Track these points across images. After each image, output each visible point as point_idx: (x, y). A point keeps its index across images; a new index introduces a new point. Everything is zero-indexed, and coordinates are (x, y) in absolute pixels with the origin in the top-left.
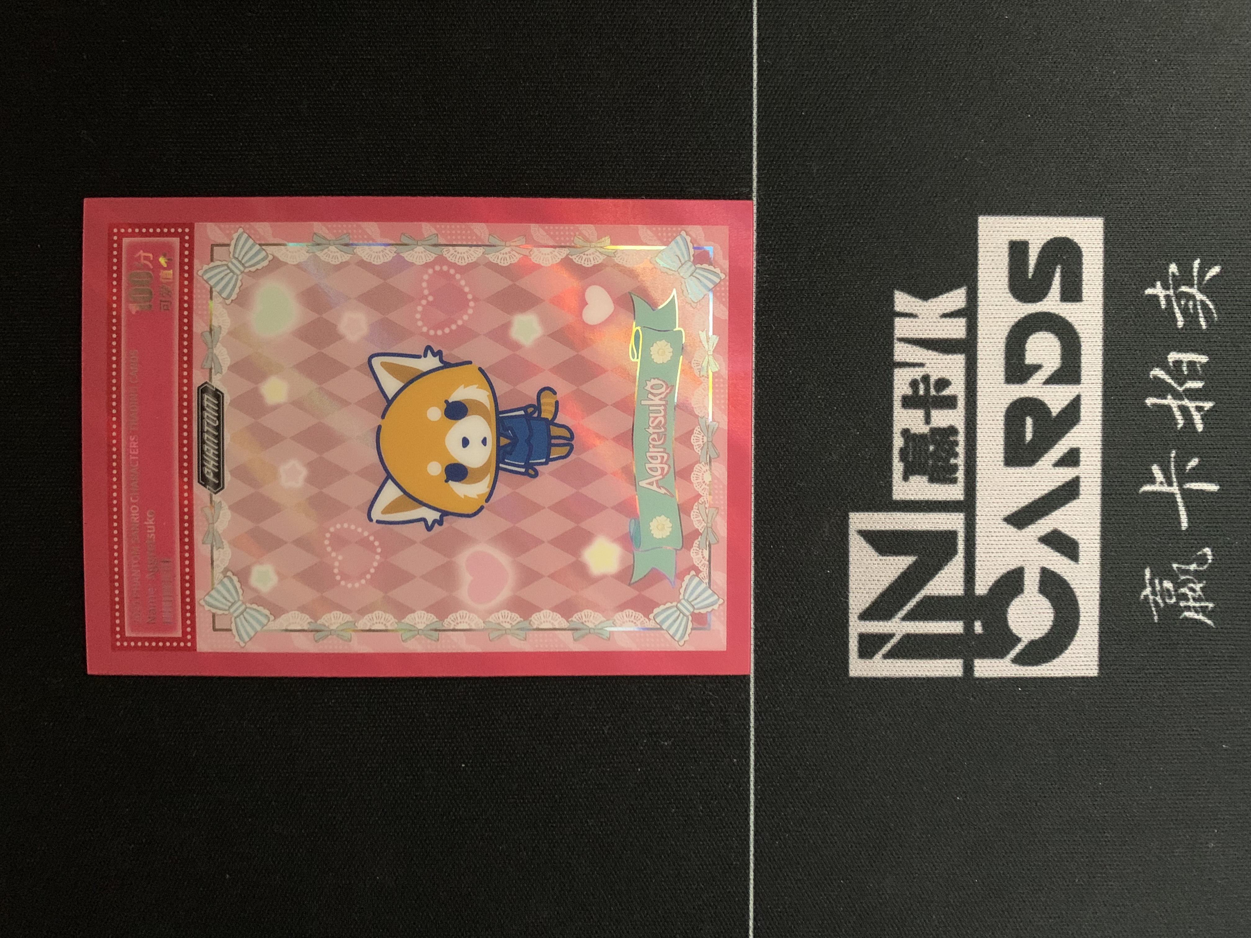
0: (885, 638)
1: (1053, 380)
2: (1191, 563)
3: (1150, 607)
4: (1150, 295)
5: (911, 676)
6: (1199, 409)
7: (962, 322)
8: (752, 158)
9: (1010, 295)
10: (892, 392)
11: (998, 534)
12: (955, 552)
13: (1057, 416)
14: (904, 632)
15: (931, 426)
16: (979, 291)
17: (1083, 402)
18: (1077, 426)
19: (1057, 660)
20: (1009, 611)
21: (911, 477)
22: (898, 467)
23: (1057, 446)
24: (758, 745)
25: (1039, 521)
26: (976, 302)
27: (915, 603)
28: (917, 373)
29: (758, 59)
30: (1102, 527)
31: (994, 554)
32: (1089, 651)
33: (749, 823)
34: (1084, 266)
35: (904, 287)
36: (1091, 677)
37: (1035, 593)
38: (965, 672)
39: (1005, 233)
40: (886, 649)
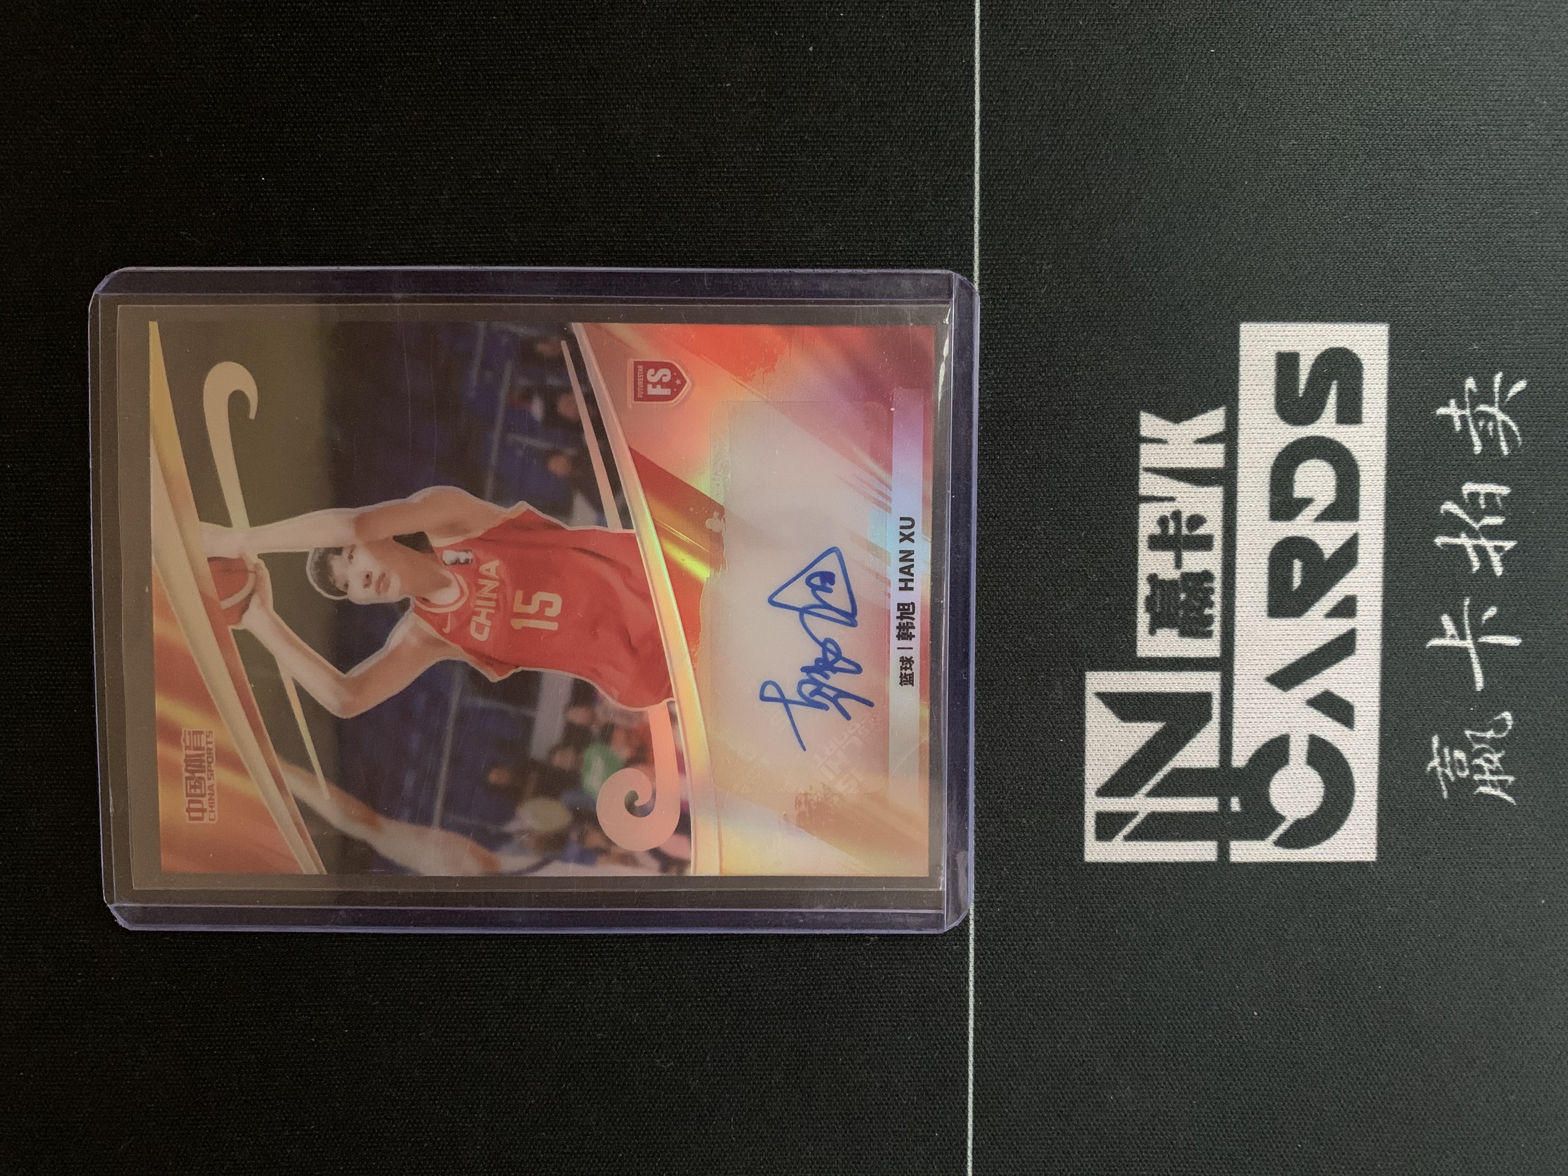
0: (1127, 817)
1: (1326, 516)
2: (1489, 730)
3: (1439, 780)
4: (1443, 416)
5: (1156, 860)
6: (1498, 549)
7: (1220, 448)
8: (973, 256)
9: (1276, 416)
10: (1137, 532)
11: (1259, 696)
12: (1208, 718)
13: (1330, 558)
14: (1149, 810)
15: (1182, 570)
16: (1241, 412)
17: (1362, 542)
18: (1354, 570)
19: (1327, 841)
20: (1271, 785)
21: (1158, 630)
22: (1143, 618)
23: (1329, 594)
24: (979, 940)
25: (1309, 681)
26: (1237, 424)
27: (1162, 776)
28: (1166, 509)
29: (980, 137)
30: (1382, 688)
31: (1255, 720)
32: (1365, 832)
33: (967, 1029)
34: (1365, 382)
35: (1152, 407)
36: (1368, 863)
37: (1302, 765)
38: (1219, 856)
39: (1272, 343)
40: (1127, 830)
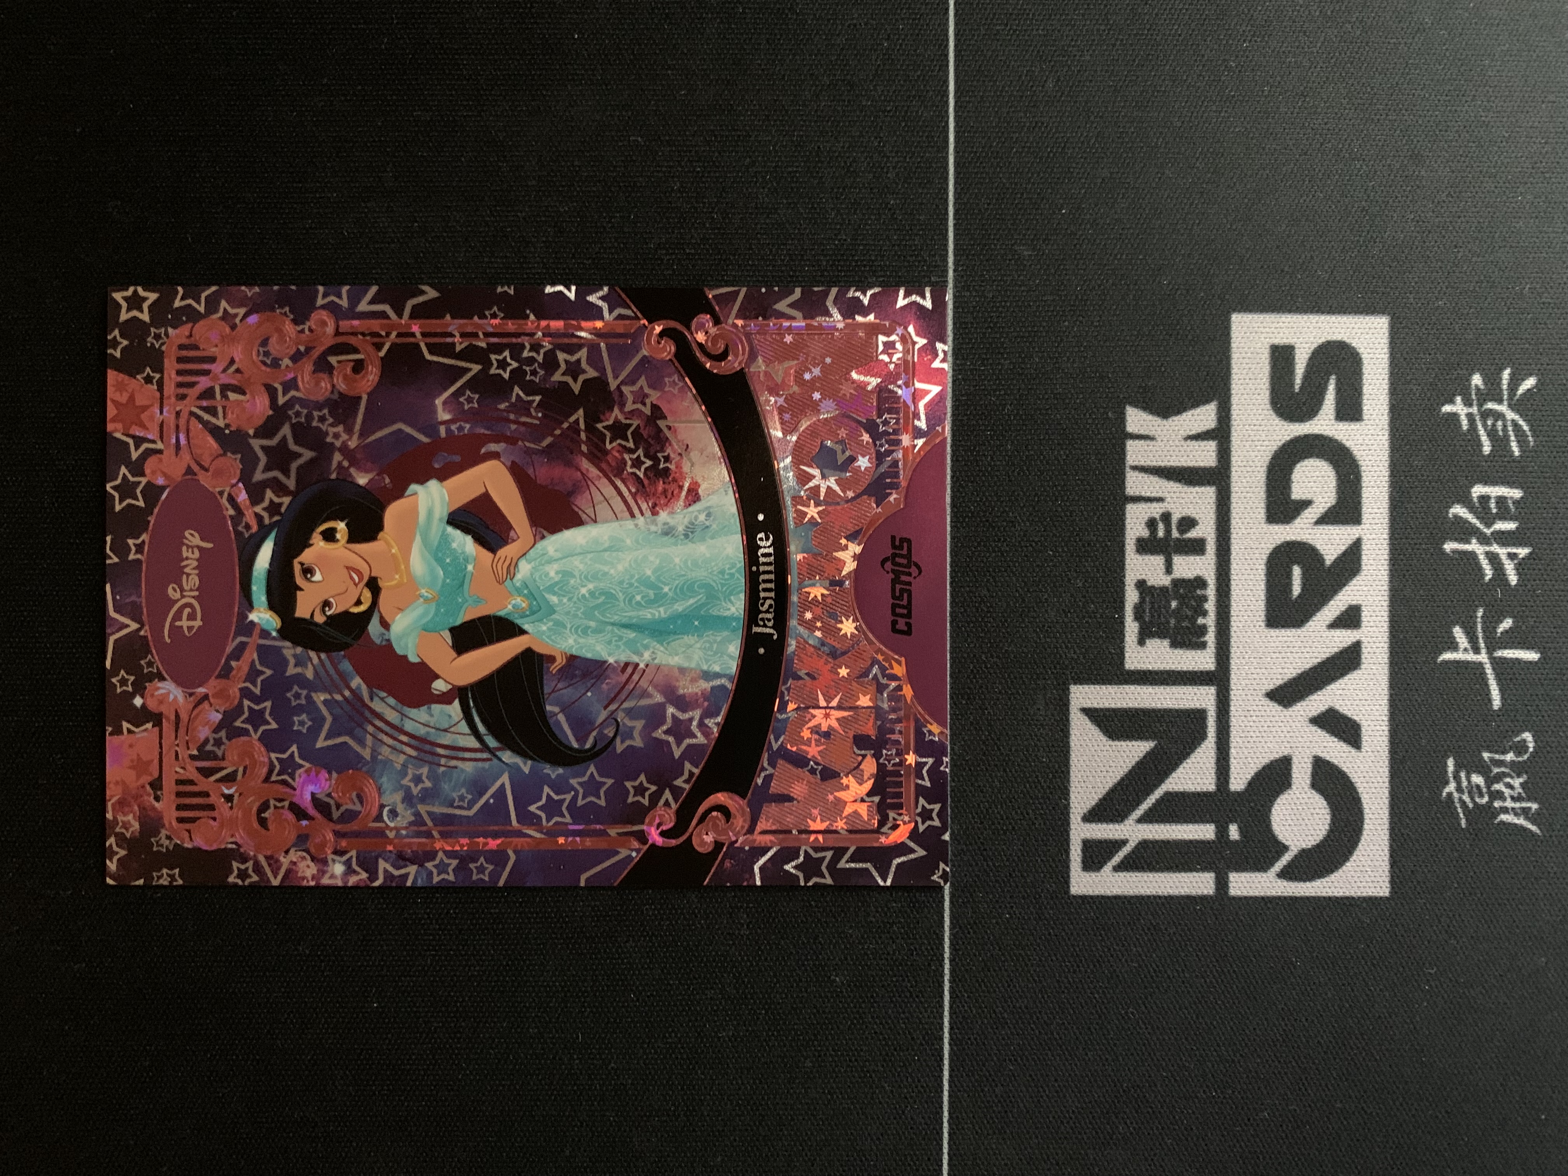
0: (1116, 845)
1: (1326, 519)
2: (1507, 752)
3: (1455, 808)
4: (1448, 414)
5: (1149, 893)
6: (1512, 556)
7: (1211, 447)
9: (1271, 412)
10: (1123, 535)
11: (1258, 713)
12: (1203, 736)
13: (1332, 565)
14: (1140, 838)
15: (1173, 576)
16: (1234, 407)
17: (1365, 547)
18: (1358, 578)
19: (1336, 874)
20: (1273, 811)
21: (1148, 641)
22: (1131, 628)
23: (1332, 602)
24: (954, 981)
25: (1312, 697)
26: (1229, 420)
27: (1153, 801)
28: (1155, 510)
29: (955, 118)
30: (1391, 706)
31: (1254, 739)
32: (1377, 863)
33: (942, 1081)
34: (1365, 377)
35: (1139, 401)
36: (1381, 898)
37: (1306, 789)
38: (1217, 889)
39: (1265, 335)
40: (1117, 859)
